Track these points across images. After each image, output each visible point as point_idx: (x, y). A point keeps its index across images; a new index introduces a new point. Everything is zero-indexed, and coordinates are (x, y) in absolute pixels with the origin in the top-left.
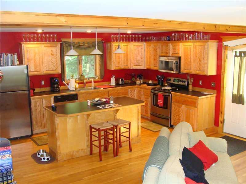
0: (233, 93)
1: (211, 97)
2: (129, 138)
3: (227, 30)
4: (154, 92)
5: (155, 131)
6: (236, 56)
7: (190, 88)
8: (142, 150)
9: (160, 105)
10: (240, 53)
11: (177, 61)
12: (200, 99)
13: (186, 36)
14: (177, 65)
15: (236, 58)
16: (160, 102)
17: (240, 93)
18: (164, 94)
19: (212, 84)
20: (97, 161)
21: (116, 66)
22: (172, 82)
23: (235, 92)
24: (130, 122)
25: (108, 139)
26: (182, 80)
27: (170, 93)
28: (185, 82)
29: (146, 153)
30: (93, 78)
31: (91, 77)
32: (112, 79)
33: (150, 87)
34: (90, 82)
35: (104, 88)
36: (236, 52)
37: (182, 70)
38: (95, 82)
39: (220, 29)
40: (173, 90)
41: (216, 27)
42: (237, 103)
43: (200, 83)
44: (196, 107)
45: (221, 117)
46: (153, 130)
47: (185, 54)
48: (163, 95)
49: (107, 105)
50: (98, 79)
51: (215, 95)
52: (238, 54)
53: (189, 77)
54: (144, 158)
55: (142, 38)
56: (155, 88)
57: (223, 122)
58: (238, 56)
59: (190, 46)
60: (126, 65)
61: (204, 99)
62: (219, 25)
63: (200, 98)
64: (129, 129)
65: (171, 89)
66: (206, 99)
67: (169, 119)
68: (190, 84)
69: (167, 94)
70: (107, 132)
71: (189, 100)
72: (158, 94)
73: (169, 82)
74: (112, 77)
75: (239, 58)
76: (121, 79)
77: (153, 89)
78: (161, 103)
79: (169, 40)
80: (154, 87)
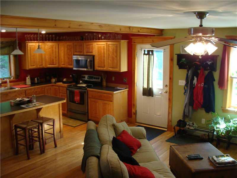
0: (143, 87)
1: (124, 91)
2: (54, 134)
3: (139, 31)
4: (70, 89)
5: (75, 126)
6: (144, 54)
7: (104, 84)
8: (66, 145)
9: (77, 101)
10: (148, 51)
11: (91, 59)
12: (115, 94)
13: (99, 36)
14: (92, 63)
15: (145, 56)
16: (77, 98)
17: (149, 87)
18: (81, 90)
19: (124, 80)
20: (26, 160)
21: (31, 66)
22: (86, 79)
23: (146, 86)
24: (54, 119)
25: (33, 138)
26: (96, 77)
27: (86, 90)
28: (98, 79)
29: (71, 147)
30: (8, 78)
31: (6, 77)
32: (27, 78)
33: (66, 85)
34: (6, 82)
35: (20, 88)
36: (144, 51)
37: (97, 68)
38: (10, 82)
39: (134, 31)
40: (89, 87)
41: (130, 29)
42: (147, 96)
43: (113, 79)
44: (111, 101)
45: (134, 109)
46: (73, 126)
47: (98, 52)
48: (79, 92)
49: (30, 104)
50: (13, 78)
51: (127, 89)
52: (146, 53)
53: (103, 74)
54: (70, 152)
55: (56, 37)
56: (71, 86)
57: (135, 114)
58: (146, 55)
59: (104, 45)
60: (41, 64)
61: (118, 94)
62: (133, 27)
63: (115, 92)
64: (53, 126)
65: (86, 86)
66: (120, 93)
67: (86, 114)
68: (104, 80)
69: (83, 91)
70: (32, 131)
71: (105, 95)
72: (74, 91)
73: (84, 79)
74: (27, 77)
75: (148, 56)
76: (36, 79)
77: (69, 87)
78: (78, 100)
79: (82, 40)
80: (70, 84)
